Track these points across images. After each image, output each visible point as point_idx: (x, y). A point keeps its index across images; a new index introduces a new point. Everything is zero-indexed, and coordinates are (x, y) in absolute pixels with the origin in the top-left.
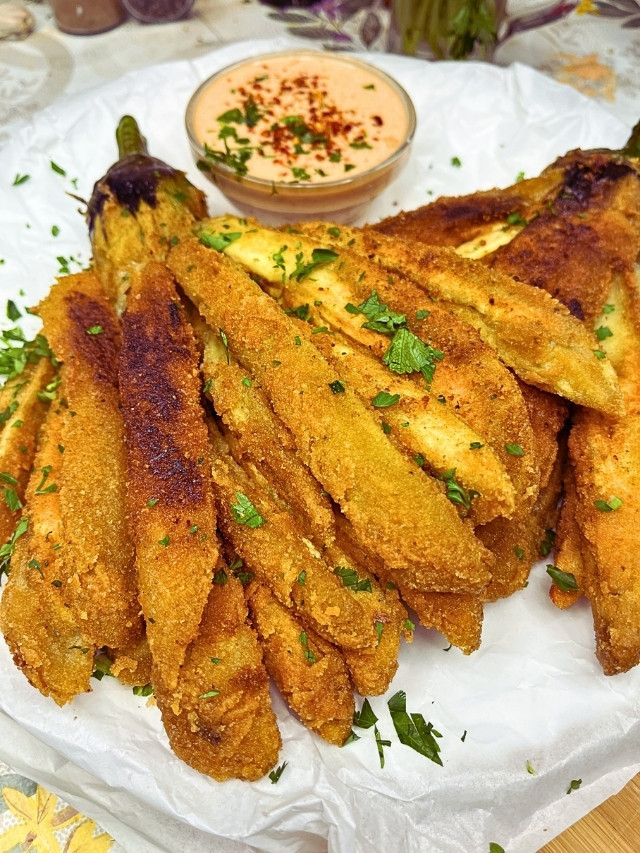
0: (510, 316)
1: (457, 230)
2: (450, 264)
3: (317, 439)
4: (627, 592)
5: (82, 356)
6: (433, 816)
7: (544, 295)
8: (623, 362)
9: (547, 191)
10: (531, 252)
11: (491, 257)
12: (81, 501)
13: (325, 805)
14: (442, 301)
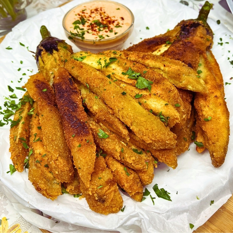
0: (170, 69)
1: (151, 48)
2: (151, 57)
3: (120, 109)
4: (217, 142)
5: (42, 98)
6: (171, 217)
7: (179, 62)
8: (206, 79)
9: (176, 33)
10: (174, 51)
11: (163, 54)
12: (50, 140)
13: (139, 214)
14: (150, 68)
